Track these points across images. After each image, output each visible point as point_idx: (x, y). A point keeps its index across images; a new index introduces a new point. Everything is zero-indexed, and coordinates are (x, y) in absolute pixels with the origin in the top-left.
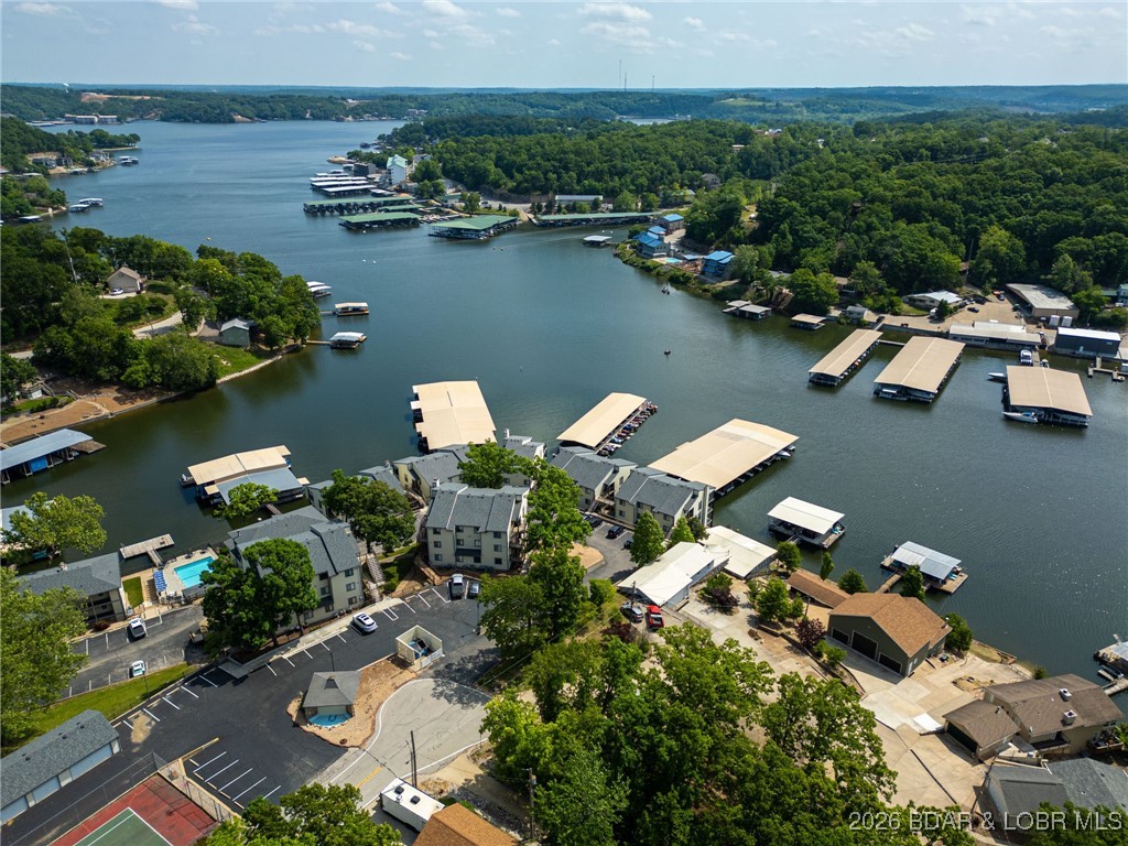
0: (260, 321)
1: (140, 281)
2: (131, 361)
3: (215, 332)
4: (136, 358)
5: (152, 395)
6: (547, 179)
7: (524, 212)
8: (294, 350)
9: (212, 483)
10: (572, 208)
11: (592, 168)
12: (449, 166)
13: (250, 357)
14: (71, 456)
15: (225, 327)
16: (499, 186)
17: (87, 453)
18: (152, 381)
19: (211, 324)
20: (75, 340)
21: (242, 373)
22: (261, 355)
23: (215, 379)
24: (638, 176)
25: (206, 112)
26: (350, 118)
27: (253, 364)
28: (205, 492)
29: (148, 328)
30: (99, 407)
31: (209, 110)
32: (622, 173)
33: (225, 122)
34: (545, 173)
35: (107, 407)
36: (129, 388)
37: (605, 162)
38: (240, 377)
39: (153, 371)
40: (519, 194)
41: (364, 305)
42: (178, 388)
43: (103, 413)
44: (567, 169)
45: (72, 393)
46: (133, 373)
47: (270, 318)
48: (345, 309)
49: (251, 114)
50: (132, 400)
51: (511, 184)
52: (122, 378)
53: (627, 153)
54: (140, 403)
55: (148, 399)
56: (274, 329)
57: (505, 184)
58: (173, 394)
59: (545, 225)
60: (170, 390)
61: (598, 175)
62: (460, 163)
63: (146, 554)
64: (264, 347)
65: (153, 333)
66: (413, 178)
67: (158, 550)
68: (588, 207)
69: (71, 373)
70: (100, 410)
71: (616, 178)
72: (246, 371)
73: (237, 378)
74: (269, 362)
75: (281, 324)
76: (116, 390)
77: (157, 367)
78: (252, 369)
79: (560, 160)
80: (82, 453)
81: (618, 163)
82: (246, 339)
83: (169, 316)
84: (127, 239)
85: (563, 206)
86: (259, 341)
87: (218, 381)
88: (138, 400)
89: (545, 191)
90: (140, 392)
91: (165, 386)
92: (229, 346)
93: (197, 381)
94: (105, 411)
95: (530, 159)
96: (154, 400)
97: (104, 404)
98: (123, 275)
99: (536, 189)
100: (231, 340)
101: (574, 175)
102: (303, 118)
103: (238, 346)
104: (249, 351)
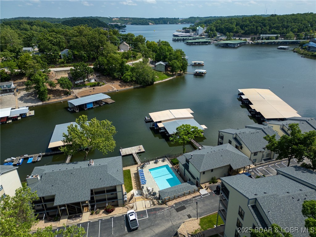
0: (170, 62)
1: (129, 47)
2: (126, 72)
3: (153, 66)
4: (127, 71)
5: (132, 85)
6: (257, 29)
7: (249, 40)
8: (180, 75)
9: (160, 122)
10: (268, 38)
11: (275, 25)
12: (218, 28)
13: (165, 76)
14: (102, 104)
15: (157, 64)
16: (238, 32)
17: (108, 103)
18: (132, 79)
19: (152, 63)
20: (107, 61)
21: (163, 81)
22: (169, 75)
23: (153, 82)
24: (294, 28)
25: (142, 22)
26: (180, 23)
27: (167, 78)
28: (157, 126)
29: (132, 63)
30: (113, 87)
31: (143, 21)
32: (287, 27)
33: (147, 25)
34: (257, 27)
35: (116, 88)
36: (124, 82)
37: (280, 23)
38: (162, 82)
39: (133, 76)
40: (246, 34)
41: (203, 62)
42: (141, 84)
43: (115, 90)
44: (265, 26)
45: (104, 81)
46: (126, 75)
47: (174, 61)
48: (195, 63)
49: (153, 23)
50: (125, 86)
51: (243, 32)
52: (122, 78)
53: (289, 20)
54: (128, 88)
55: (130, 86)
56: (175, 65)
57: (240, 32)
58: (139, 86)
59: (258, 44)
60: (138, 84)
61: (277, 28)
62: (223, 27)
63: (132, 154)
64: (169, 73)
65: (133, 64)
66: (205, 32)
67: (138, 153)
68: (274, 38)
69: (105, 74)
70: (113, 89)
71: (285, 29)
72: (164, 80)
73: (161, 83)
74: (172, 78)
75: (178, 63)
76: (120, 82)
77: (134, 74)
78: (166, 80)
79: (262, 23)
80: (106, 103)
81: (286, 24)
82: (163, 69)
83: (138, 59)
84: (126, 34)
85: (264, 38)
86: (168, 70)
87: (155, 83)
88: (127, 86)
89: (255, 33)
90: (128, 84)
91: (136, 82)
92: (158, 71)
93: (148, 81)
94: (115, 89)
95: (250, 23)
96: (132, 87)
97: (115, 87)
98: (124, 44)
99: (252, 33)
100: (159, 69)
101: (268, 27)
102: (167, 24)
103: (161, 72)
104: (164, 74)
